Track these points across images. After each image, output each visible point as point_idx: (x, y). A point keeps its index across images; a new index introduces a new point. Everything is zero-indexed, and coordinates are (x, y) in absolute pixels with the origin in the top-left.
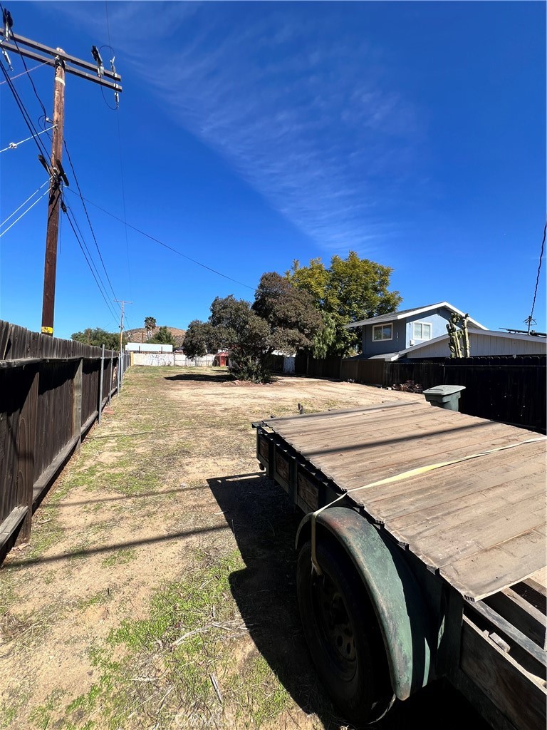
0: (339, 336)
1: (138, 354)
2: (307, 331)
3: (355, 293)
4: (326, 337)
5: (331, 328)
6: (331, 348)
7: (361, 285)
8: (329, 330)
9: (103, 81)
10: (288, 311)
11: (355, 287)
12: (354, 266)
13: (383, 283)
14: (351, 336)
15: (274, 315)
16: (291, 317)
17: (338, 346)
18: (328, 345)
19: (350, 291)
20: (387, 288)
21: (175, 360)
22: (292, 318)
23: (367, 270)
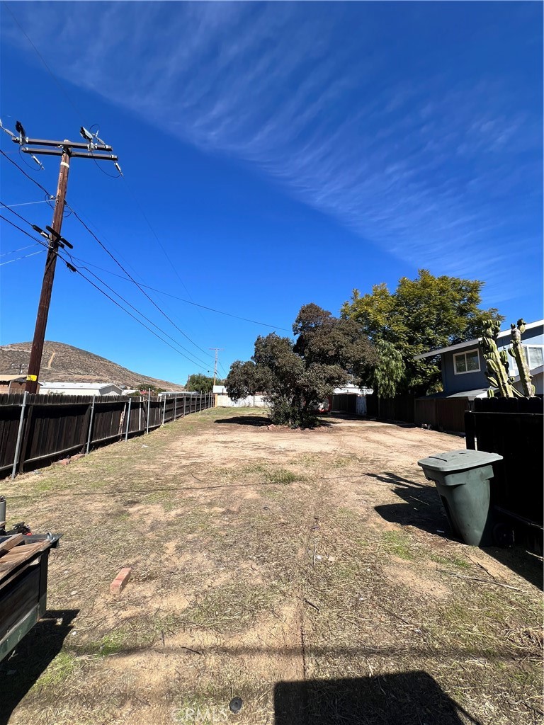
0: (411, 369)
1: (221, 396)
2: (349, 366)
3: (427, 317)
4: (392, 372)
5: (397, 360)
6: (402, 385)
7: (434, 306)
8: (394, 362)
9: (95, 155)
10: (323, 344)
11: (427, 309)
12: (425, 285)
13: (472, 300)
14: (430, 369)
15: (310, 349)
16: (328, 351)
17: (414, 382)
18: (396, 381)
19: (420, 315)
20: (478, 307)
21: (254, 401)
22: (330, 353)
23: (442, 288)
